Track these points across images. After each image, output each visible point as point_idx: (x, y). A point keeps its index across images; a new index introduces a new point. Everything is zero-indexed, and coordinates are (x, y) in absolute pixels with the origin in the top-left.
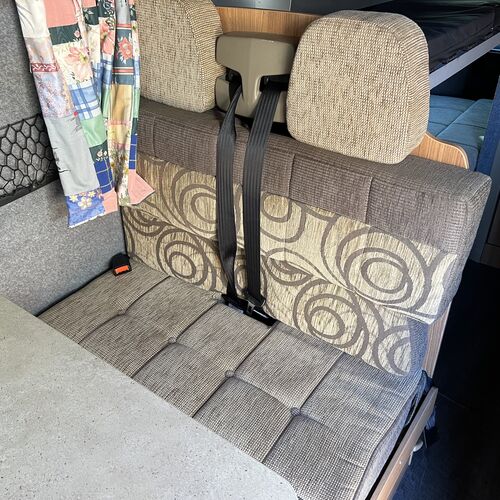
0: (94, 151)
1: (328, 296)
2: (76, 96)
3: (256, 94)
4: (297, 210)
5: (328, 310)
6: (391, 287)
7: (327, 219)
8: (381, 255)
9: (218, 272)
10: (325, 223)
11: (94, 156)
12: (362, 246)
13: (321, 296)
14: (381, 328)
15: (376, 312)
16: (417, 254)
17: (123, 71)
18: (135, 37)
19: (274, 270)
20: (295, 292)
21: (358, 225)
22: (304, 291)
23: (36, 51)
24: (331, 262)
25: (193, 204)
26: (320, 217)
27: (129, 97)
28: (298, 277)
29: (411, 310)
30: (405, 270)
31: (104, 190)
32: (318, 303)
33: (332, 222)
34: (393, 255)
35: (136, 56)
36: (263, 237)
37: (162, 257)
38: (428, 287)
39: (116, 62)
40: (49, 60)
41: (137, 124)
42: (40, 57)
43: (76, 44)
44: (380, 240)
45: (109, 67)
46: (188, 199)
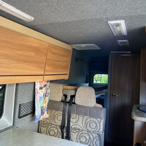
1: (83, 133)
2: (41, 98)
3: (70, 98)
4: (77, 116)
5: (83, 136)
6: (94, 127)
7: (83, 117)
8: (92, 122)
10: (82, 117)
11: (41, 108)
12: (89, 121)
14: (93, 138)
15: (92, 135)
16: (98, 120)
17: (47, 95)
18: (49, 89)
19: (72, 130)
20: (77, 134)
21: (88, 117)
22: (78, 133)
23: (37, 90)
24: (84, 125)
25: (57, 118)
26: (82, 116)
27: (47, 99)
28: (77, 131)
29: (98, 132)
30: (96, 124)
31: (41, 115)
32: (81, 135)
33: (84, 117)
34: (94, 121)
35: (49, 92)
36: (71, 123)
38: (100, 126)
39: (46, 93)
40: (38, 92)
41: (48, 103)
42: (37, 91)
43: (42, 90)
44: (92, 119)
45: (45, 94)
46: (56, 117)
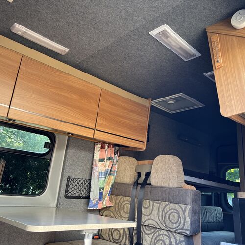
0: (100, 188)
1: (161, 234)
2: (100, 174)
3: (144, 177)
4: (152, 202)
5: (161, 240)
6: (176, 221)
7: (159, 203)
8: (172, 211)
9: (128, 235)
10: (158, 205)
11: (100, 190)
12: (168, 210)
13: (159, 235)
14: (176, 242)
15: (174, 236)
16: (181, 207)
17: (112, 173)
18: (117, 165)
19: (146, 231)
20: (151, 236)
21: (167, 203)
22: (154, 235)
24: (160, 218)
25: (123, 208)
26: (157, 203)
27: (112, 179)
28: (152, 231)
29: (182, 229)
30: (178, 213)
31: (100, 201)
32: (158, 238)
33: (160, 204)
34: (175, 210)
35: (116, 170)
36: (143, 216)
37: (110, 233)
38: (185, 218)
39: (111, 170)
41: (112, 185)
42: (96, 163)
43: (104, 162)
44: (172, 205)
45: (109, 171)
46: (122, 206)
